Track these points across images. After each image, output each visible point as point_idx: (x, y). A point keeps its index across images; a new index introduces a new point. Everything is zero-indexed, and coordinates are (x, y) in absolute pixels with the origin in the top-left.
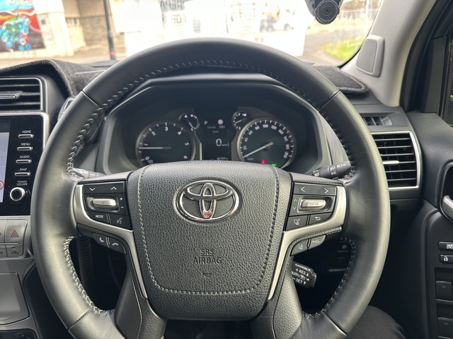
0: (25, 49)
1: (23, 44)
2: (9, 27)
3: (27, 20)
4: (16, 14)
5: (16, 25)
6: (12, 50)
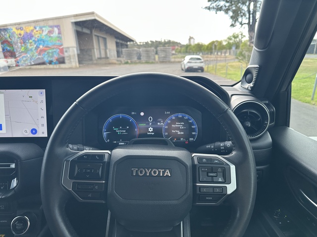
0: (55, 64)
1: (54, 61)
2: (48, 53)
3: (59, 50)
4: (53, 47)
5: (52, 53)
6: (48, 64)
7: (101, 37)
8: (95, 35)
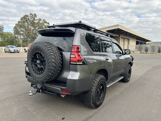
7: (125, 38)
8: (121, 37)
